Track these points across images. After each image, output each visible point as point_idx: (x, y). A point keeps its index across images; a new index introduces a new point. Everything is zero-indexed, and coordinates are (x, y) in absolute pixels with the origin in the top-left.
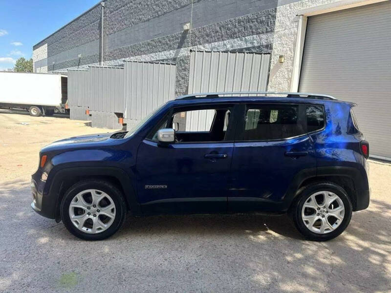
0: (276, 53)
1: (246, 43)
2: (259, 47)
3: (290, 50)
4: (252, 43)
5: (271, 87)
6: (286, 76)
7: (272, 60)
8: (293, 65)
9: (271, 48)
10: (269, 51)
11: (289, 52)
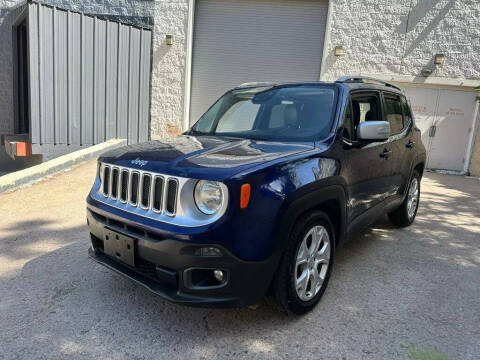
0: (160, 31)
1: (108, 8)
2: (132, 18)
3: (180, 29)
4: (120, 10)
5: (157, 76)
6: (178, 63)
7: (155, 40)
8: (185, 49)
9: (152, 23)
10: (149, 26)
11: (178, 33)
